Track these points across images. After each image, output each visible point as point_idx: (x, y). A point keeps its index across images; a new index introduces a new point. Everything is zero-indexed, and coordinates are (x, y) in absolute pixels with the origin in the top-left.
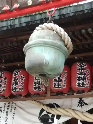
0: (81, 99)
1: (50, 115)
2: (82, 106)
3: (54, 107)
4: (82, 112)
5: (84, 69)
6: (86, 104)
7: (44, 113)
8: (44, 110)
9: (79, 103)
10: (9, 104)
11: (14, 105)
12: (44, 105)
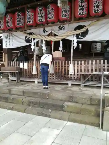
0: (44, 29)
1: (30, 39)
2: (44, 32)
3: (32, 35)
4: (45, 36)
5: (41, 11)
6: (47, 31)
7: (27, 38)
8: (27, 36)
9: (43, 31)
10: (10, 34)
11: (12, 34)
12: (26, 33)
